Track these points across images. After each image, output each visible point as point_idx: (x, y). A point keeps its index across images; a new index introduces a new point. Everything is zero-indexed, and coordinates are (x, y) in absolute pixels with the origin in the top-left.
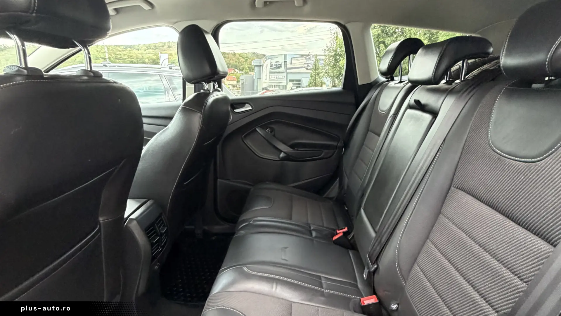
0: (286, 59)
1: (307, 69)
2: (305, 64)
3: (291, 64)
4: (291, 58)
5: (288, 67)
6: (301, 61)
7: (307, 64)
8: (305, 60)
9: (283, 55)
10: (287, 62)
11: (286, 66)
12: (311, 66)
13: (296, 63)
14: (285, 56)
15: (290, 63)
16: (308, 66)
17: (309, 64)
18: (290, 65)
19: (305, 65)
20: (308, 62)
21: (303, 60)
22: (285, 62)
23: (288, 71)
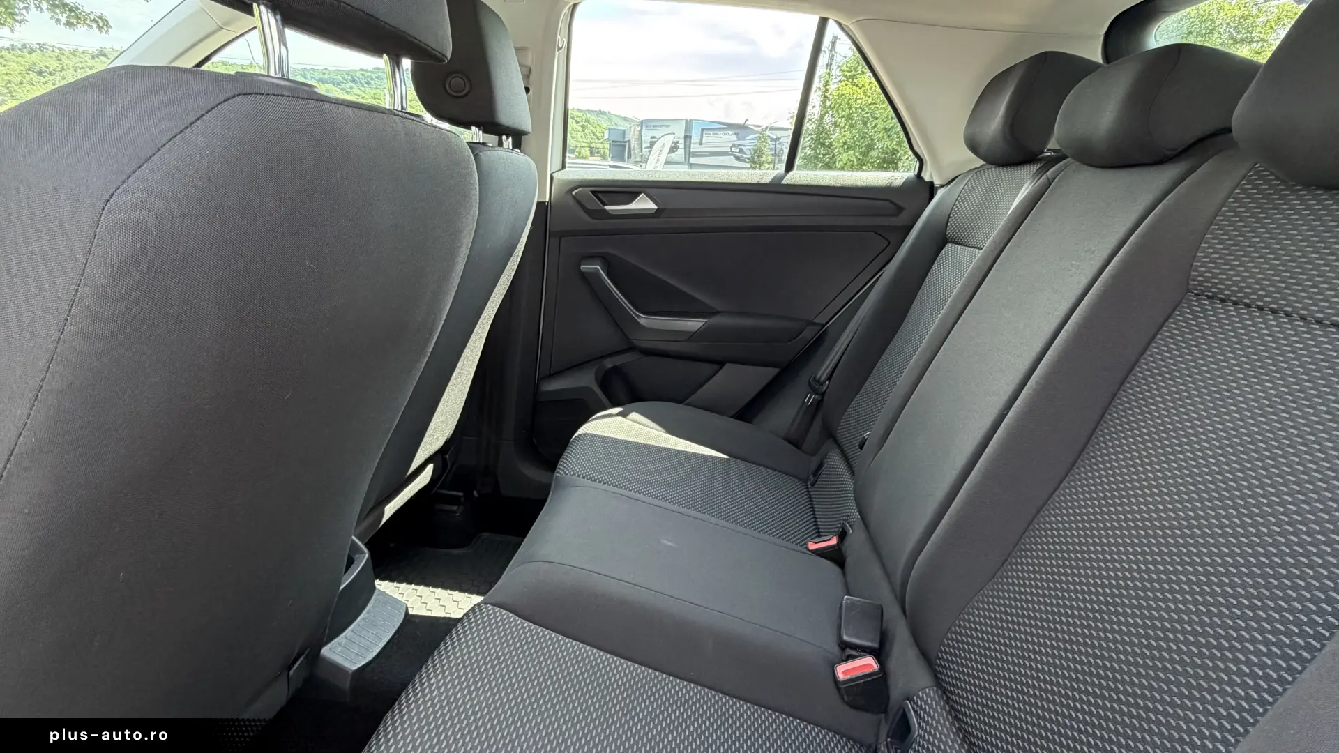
0: (690, 131)
1: (737, 158)
2: (734, 145)
3: (701, 144)
4: (703, 130)
5: (692, 150)
6: (725, 138)
7: (739, 145)
8: (735, 138)
9: (684, 121)
10: (690, 137)
11: (690, 148)
12: (748, 152)
13: (713, 142)
14: (689, 124)
15: (699, 141)
16: (741, 151)
17: (743, 148)
18: (698, 145)
19: (733, 149)
20: (741, 142)
21: (729, 138)
22: (686, 137)
23: (692, 160)
